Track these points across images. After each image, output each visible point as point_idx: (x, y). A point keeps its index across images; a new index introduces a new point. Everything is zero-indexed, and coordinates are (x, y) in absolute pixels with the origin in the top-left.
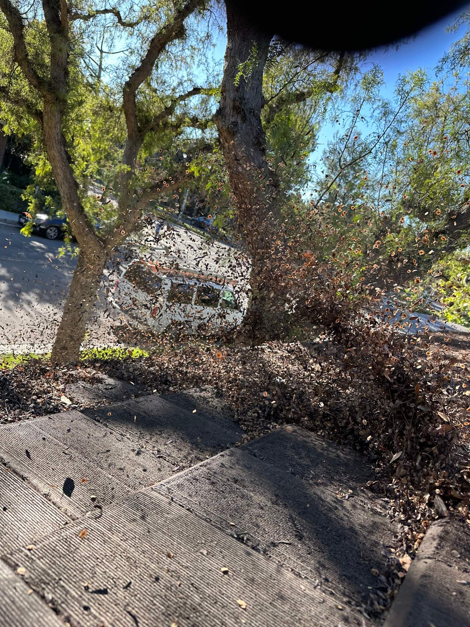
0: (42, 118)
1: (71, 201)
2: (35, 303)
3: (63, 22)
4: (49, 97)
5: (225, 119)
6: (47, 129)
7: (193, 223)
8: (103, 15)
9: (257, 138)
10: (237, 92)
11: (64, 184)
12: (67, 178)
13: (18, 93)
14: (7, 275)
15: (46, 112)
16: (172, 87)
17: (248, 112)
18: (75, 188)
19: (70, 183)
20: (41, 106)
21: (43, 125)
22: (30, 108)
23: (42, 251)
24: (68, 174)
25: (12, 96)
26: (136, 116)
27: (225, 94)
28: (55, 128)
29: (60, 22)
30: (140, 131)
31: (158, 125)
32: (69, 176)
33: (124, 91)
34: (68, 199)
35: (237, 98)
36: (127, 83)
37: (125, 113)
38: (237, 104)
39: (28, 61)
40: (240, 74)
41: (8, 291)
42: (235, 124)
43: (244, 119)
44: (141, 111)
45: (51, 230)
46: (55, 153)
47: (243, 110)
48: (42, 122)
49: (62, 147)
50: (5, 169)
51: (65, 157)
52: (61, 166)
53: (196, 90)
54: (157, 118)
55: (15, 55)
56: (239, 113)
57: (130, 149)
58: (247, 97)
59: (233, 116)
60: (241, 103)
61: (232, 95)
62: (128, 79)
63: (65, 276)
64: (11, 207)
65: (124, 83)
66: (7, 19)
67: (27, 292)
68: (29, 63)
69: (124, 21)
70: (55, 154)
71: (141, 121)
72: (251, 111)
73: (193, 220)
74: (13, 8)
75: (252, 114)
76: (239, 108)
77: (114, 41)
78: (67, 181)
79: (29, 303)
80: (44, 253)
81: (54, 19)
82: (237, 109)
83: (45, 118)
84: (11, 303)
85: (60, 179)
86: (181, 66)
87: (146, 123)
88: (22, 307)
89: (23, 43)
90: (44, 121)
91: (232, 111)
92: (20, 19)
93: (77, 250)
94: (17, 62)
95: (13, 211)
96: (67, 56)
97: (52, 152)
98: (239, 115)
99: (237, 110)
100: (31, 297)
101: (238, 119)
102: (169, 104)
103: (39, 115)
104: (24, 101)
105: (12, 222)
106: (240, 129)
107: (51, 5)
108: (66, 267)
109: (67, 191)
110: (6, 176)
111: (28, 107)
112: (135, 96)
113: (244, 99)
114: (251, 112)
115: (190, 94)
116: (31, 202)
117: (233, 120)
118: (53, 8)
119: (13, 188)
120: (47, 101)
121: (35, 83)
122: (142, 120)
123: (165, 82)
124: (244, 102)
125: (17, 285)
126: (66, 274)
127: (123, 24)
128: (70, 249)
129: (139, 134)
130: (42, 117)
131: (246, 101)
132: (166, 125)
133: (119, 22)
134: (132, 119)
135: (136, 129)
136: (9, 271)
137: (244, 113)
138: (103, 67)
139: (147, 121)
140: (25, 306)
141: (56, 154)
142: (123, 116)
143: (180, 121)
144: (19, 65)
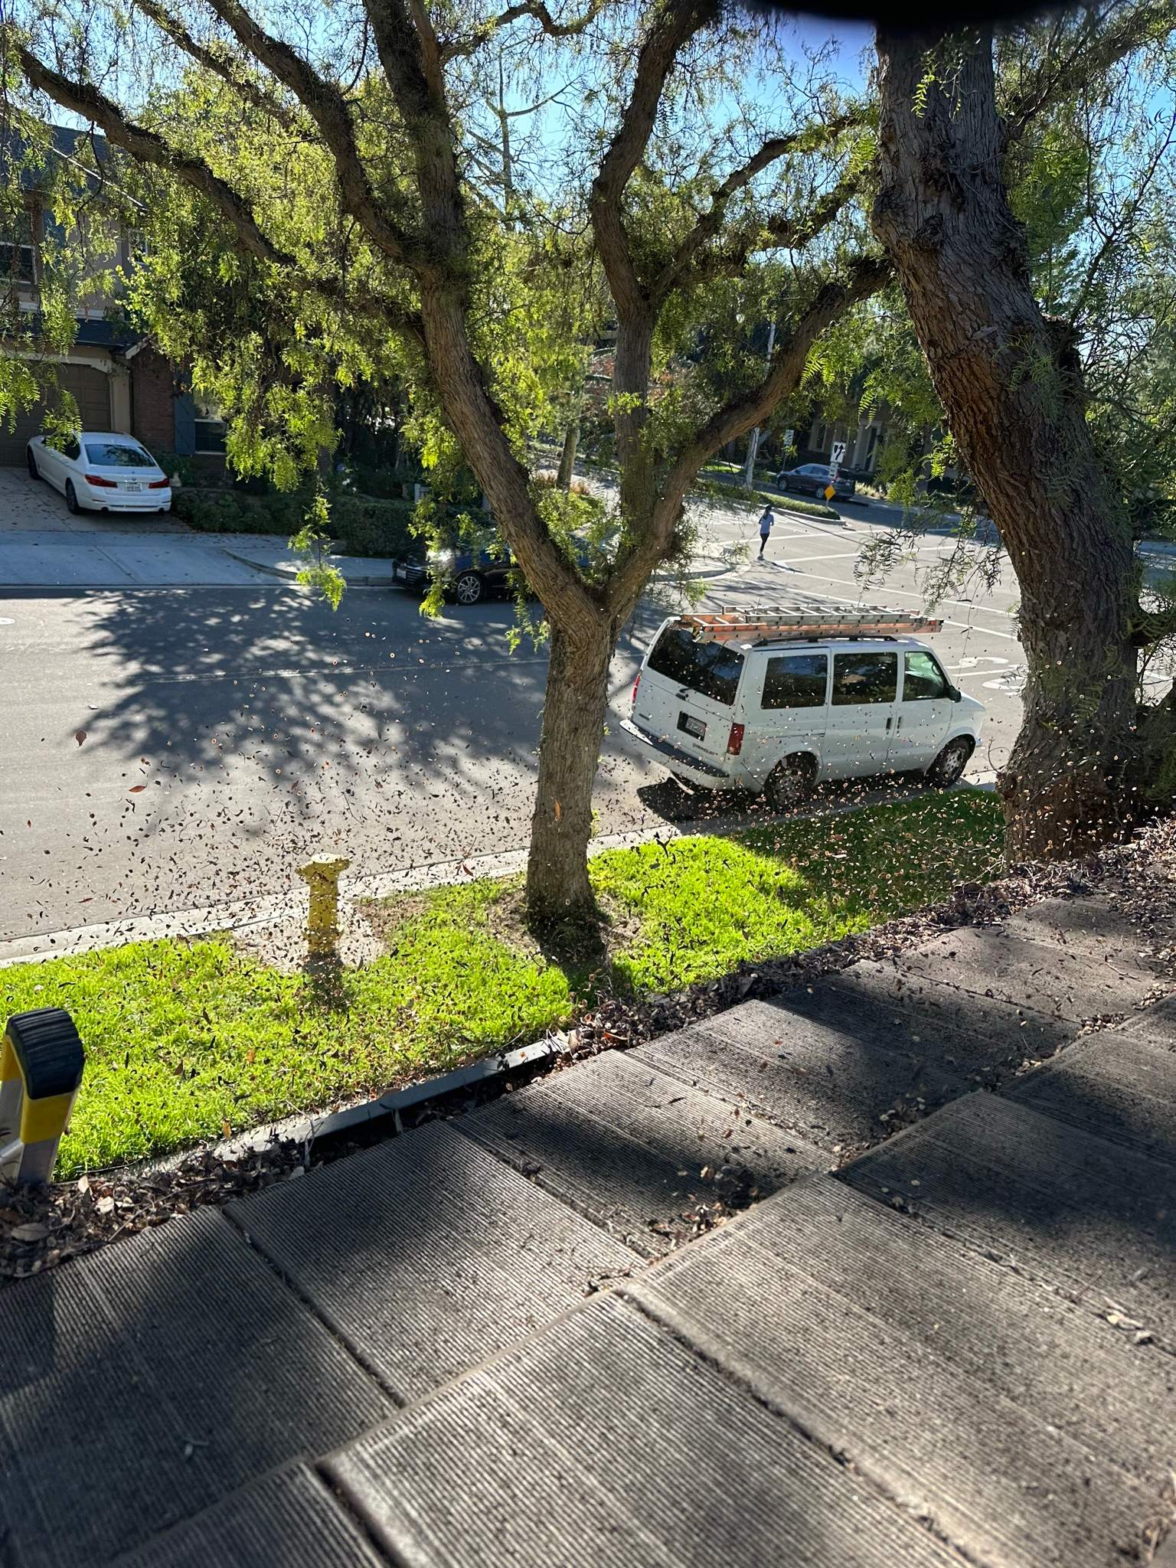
0: (421, 331)
1: (517, 515)
2: (466, 764)
3: (430, 82)
4: (431, 275)
5: (906, 216)
6: (437, 355)
7: (783, 485)
8: (508, 25)
9: (1001, 243)
10: (930, 130)
11: (495, 477)
12: (499, 463)
13: (363, 286)
14: (396, 706)
15: (428, 314)
16: (699, 156)
17: (969, 178)
18: (520, 481)
19: (508, 471)
20: (415, 303)
21: (426, 346)
22: (393, 312)
23: (456, 637)
24: (500, 450)
25: (352, 295)
26: (631, 261)
27: (893, 149)
28: (455, 346)
29: (424, 82)
30: (646, 297)
31: (687, 268)
32: (503, 457)
33: (593, 204)
34: (509, 512)
35: (932, 150)
36: (596, 183)
37: (604, 261)
38: (936, 164)
39: (372, 203)
40: (929, 78)
41: (406, 742)
42: (936, 224)
43: (959, 202)
44: (639, 243)
45: (465, 583)
46: (462, 407)
47: (953, 176)
48: (424, 338)
49: (478, 388)
50: (342, 461)
51: (487, 410)
52: (482, 435)
53: (773, 148)
54: (682, 251)
55: (345, 197)
56: (942, 189)
57: (629, 349)
58: (960, 136)
59: (925, 202)
60: (945, 159)
61: (916, 146)
62: (597, 172)
63: (515, 686)
64: (371, 545)
65: (589, 185)
66: (315, 117)
67: (445, 739)
68: (376, 207)
69: (557, 23)
70: (465, 410)
71: (644, 271)
72: (977, 173)
73: (783, 477)
74: (322, 86)
75: (978, 181)
76: (942, 175)
77: (543, 81)
78: (501, 469)
79: (454, 763)
80: (460, 641)
81: (409, 79)
82: (936, 180)
83: (430, 328)
84: (415, 768)
85: (484, 468)
86: (712, 91)
87: (657, 272)
88: (438, 774)
89: (357, 162)
90: (428, 335)
91: (921, 188)
92: (343, 107)
93: (545, 627)
94: (351, 213)
95: (379, 554)
96: (451, 162)
97: (458, 405)
98: (945, 194)
99: (936, 182)
100: (453, 748)
101: (942, 205)
102: (708, 204)
103: (413, 326)
104: (377, 300)
105: (380, 582)
106: (950, 232)
107: (397, 47)
108: (514, 665)
109: (505, 493)
110: (348, 476)
111: (389, 312)
112: (621, 210)
113: (953, 146)
114: (974, 176)
115: (758, 162)
116: (431, 538)
117: (929, 212)
118: (403, 53)
119: (368, 501)
120: (428, 285)
121: (396, 250)
122: (646, 266)
123: (680, 147)
124: (952, 152)
125: (422, 727)
126: (518, 681)
127: (556, 31)
128: (529, 629)
129: (644, 304)
130: (423, 327)
131: (958, 149)
132: (708, 261)
133: (546, 31)
134: (623, 271)
135: (635, 294)
136: (398, 697)
137: (958, 184)
138: (512, 152)
139: (659, 264)
140: (448, 771)
141: (467, 410)
142: (598, 268)
143: (744, 242)
144: (357, 219)
